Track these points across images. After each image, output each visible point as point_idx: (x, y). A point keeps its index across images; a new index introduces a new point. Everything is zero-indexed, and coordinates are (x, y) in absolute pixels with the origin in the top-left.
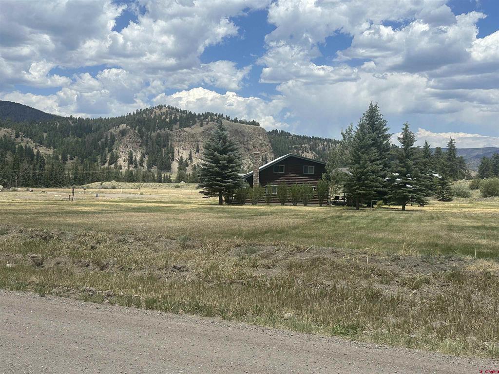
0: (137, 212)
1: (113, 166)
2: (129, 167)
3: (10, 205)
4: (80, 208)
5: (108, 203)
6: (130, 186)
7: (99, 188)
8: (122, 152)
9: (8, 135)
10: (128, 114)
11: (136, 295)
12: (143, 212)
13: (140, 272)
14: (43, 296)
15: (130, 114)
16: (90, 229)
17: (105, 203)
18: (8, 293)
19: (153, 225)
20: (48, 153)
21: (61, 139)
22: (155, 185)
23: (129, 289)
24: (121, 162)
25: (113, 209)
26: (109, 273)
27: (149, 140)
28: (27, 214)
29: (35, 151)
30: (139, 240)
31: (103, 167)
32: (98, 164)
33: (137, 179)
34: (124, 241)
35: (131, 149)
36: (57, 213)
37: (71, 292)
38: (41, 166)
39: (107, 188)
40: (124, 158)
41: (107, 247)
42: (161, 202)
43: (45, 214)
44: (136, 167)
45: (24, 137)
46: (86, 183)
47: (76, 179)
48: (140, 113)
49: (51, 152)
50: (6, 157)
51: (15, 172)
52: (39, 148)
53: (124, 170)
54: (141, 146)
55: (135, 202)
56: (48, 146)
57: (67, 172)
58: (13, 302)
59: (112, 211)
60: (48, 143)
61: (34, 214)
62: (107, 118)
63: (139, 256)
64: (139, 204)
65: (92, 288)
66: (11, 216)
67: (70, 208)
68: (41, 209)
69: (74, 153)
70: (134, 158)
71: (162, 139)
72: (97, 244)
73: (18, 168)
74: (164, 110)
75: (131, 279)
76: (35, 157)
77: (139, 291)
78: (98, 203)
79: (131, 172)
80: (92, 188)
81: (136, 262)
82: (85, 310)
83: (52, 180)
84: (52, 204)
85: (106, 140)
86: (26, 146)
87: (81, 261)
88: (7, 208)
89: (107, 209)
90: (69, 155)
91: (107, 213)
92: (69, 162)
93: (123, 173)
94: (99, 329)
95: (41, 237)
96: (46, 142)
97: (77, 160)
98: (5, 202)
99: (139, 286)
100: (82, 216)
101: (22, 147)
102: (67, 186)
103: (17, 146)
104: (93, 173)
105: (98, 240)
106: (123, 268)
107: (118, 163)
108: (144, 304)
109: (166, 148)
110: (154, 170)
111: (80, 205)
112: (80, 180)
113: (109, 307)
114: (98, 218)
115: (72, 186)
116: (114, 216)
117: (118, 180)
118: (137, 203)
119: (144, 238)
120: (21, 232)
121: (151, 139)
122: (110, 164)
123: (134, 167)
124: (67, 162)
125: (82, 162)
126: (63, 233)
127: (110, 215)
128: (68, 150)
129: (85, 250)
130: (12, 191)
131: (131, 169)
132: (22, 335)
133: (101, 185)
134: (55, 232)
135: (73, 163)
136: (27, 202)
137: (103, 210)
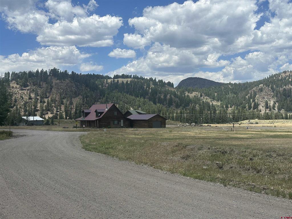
0: (274, 138)
1: (256, 110)
2: (266, 111)
3: (200, 134)
4: (238, 136)
5: (255, 132)
6: (267, 122)
7: (248, 124)
8: (261, 102)
9: (196, 96)
10: (264, 78)
11: (282, 190)
12: (278, 138)
13: (283, 176)
14: (225, 186)
15: (265, 78)
16: (248, 148)
17: (253, 132)
18: (207, 183)
19: (286, 146)
20: (218, 104)
21: (224, 96)
22: (283, 121)
23: (276, 185)
24: (260, 107)
25: (259, 136)
26: (262, 175)
27: (278, 93)
28: (210, 139)
29: (211, 103)
30: (280, 155)
31: (249, 111)
32: (246, 109)
33: (271, 117)
34: (270, 156)
35: (267, 99)
36: (226, 138)
37: (241, 185)
38: (214, 112)
39: (253, 124)
40: (262, 105)
41: (260, 159)
42: (288, 132)
43: (219, 139)
44: (270, 110)
45: (205, 96)
46: (240, 121)
47: (234, 119)
48: (272, 77)
49: (219, 104)
50: (196, 108)
51: (201, 116)
52: (213, 102)
53: (263, 112)
54: (273, 97)
55: (271, 132)
56: (218, 101)
57: (228, 115)
58: (211, 188)
59: (258, 137)
60: (218, 99)
61: (214, 139)
62: (251, 82)
63: (281, 166)
64: (275, 133)
65: (253, 184)
66: (202, 140)
67: (233, 136)
68: (217, 136)
69: (232, 103)
70: (269, 105)
71: (287, 92)
72: (253, 157)
73: (202, 113)
74: (288, 74)
75: (277, 180)
76: (211, 107)
77: (284, 187)
78: (248, 132)
79: (268, 113)
80: (243, 124)
81: (279, 169)
82: (252, 197)
83: (221, 120)
84: (222, 133)
85: (251, 95)
86: (206, 101)
87: (244, 167)
88: (199, 136)
89: (254, 136)
90: (229, 105)
91: (255, 138)
92: (230, 109)
93: (262, 114)
94: (263, 209)
95: (221, 152)
96: (216, 98)
97: (234, 108)
98: (197, 132)
99: (282, 184)
100: (241, 140)
101: (204, 101)
102: (229, 123)
103: (201, 102)
104: (244, 115)
105: (254, 155)
106: (271, 173)
107: (259, 108)
108: (288, 196)
109: (290, 98)
110: (283, 111)
111: (238, 134)
112: (236, 119)
113: (266, 196)
114: (250, 141)
115: (232, 122)
116: (260, 140)
117: (259, 119)
118: (273, 132)
119: (283, 154)
120: (209, 149)
121: (279, 92)
122: (254, 109)
123: (269, 110)
124: (228, 109)
125: (237, 108)
126: (232, 150)
127: (257, 140)
128: (229, 102)
129: (246, 160)
130: (200, 126)
131: (267, 112)
132: (219, 208)
133: (249, 121)
134: (227, 149)
135: (231, 109)
136: (209, 132)
137: (252, 137)
